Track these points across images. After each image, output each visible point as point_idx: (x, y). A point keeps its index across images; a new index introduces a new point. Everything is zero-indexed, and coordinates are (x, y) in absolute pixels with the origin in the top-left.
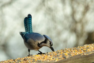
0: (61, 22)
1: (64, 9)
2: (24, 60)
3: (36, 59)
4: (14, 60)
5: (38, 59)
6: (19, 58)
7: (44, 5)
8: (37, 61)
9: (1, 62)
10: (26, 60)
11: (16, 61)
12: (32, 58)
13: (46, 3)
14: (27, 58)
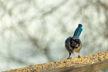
0: (97, 29)
1: (99, 17)
2: (64, 62)
3: (74, 62)
4: (55, 63)
5: (76, 62)
6: (59, 61)
7: (81, 14)
8: (75, 63)
9: (44, 64)
10: (65, 62)
11: (57, 63)
12: (71, 61)
13: (83, 12)
14: (67, 61)
